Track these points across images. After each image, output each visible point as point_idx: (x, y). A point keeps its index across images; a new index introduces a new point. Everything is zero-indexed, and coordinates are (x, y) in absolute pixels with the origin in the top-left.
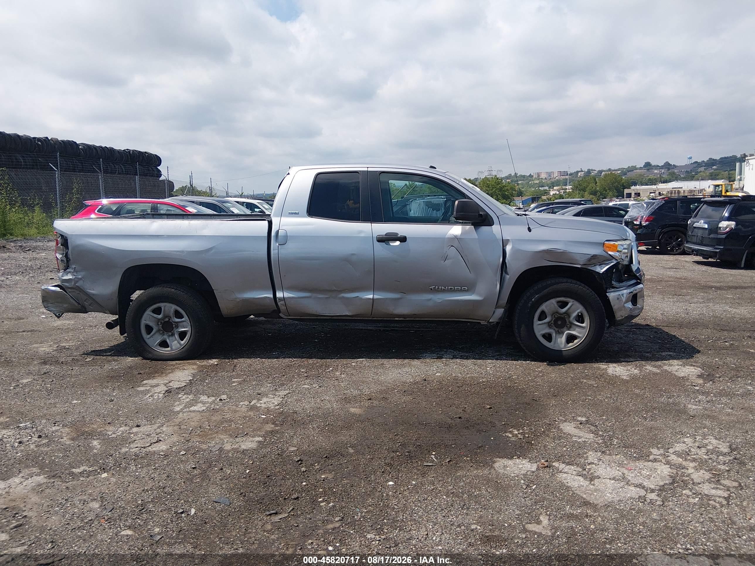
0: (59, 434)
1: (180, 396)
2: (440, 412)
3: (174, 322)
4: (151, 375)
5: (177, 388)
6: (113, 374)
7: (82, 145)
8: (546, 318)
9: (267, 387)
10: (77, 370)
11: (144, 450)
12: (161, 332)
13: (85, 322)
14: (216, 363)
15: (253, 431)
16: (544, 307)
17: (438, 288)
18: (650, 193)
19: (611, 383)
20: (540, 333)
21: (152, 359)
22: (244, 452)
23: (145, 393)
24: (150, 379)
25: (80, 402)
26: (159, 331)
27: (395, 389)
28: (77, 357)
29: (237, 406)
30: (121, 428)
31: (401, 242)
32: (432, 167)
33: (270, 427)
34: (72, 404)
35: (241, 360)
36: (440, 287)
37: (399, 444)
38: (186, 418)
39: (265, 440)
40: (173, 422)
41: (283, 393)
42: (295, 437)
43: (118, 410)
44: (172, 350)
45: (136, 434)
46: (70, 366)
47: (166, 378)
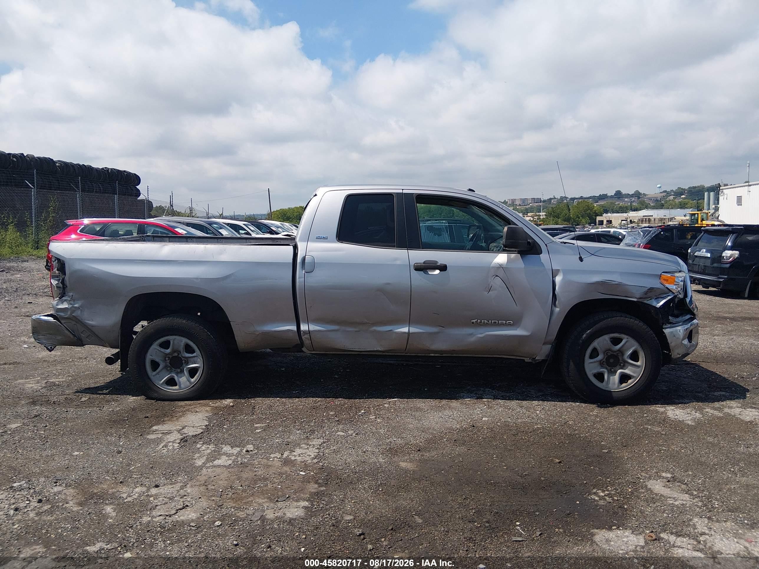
0: (63, 497)
1: (198, 446)
2: (505, 468)
3: (183, 357)
4: (160, 419)
5: (193, 436)
6: (115, 417)
7: (59, 162)
8: (598, 355)
9: (296, 435)
10: (73, 412)
11: (170, 520)
12: (169, 369)
13: (73, 353)
14: (231, 404)
15: (295, 493)
16: (596, 344)
17: (481, 322)
18: (622, 221)
19: (679, 430)
20: (592, 372)
21: (158, 399)
22: (291, 522)
23: (158, 441)
24: (160, 424)
25: (82, 453)
26: (166, 367)
27: (443, 438)
28: (70, 396)
29: (268, 460)
30: (137, 490)
31: (440, 271)
32: (470, 190)
33: (313, 487)
34: (73, 456)
35: (259, 400)
36: (483, 321)
37: (474, 511)
38: (212, 475)
39: (313, 505)
40: (198, 481)
41: (317, 442)
42: (347, 501)
43: (129, 465)
44: (180, 388)
45: (156, 497)
46: (64, 407)
47: (178, 423)
